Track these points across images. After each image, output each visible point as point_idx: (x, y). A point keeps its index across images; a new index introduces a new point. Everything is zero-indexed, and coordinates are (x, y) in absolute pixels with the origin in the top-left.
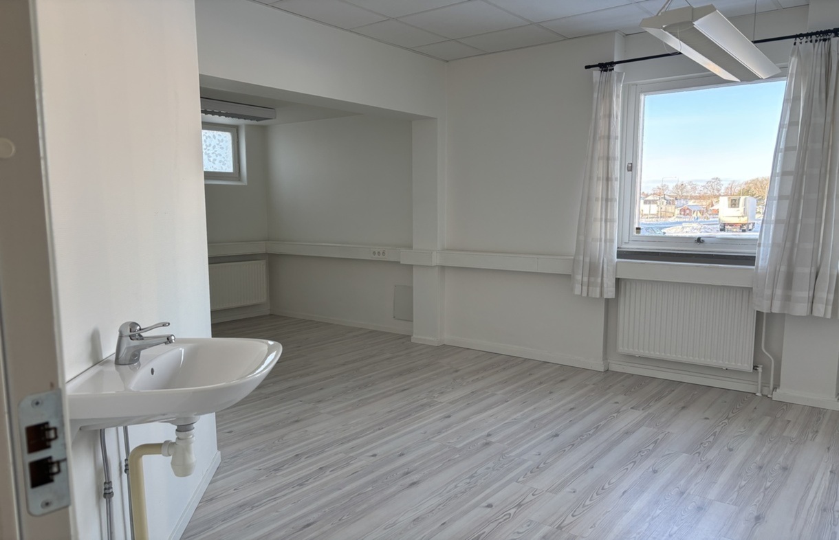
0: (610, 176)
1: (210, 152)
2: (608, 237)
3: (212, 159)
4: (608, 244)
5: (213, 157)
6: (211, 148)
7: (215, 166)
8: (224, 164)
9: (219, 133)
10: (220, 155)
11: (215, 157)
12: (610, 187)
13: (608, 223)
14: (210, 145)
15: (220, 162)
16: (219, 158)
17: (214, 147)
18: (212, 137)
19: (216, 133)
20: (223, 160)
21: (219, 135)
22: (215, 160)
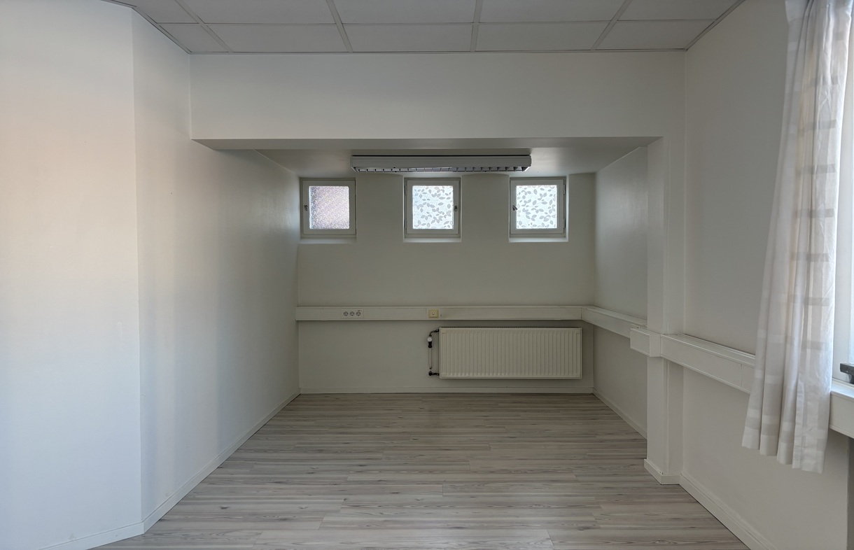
0: (814, 208)
1: (529, 209)
2: (809, 337)
3: (530, 216)
4: (809, 351)
5: (533, 213)
6: (531, 204)
7: (534, 223)
8: (546, 220)
9: (543, 187)
10: (542, 210)
11: (536, 214)
12: (813, 230)
13: (810, 307)
14: (530, 201)
15: (541, 218)
16: (540, 214)
17: (534, 203)
18: (532, 192)
19: (537, 187)
20: (545, 215)
21: (542, 189)
22: (535, 216)
